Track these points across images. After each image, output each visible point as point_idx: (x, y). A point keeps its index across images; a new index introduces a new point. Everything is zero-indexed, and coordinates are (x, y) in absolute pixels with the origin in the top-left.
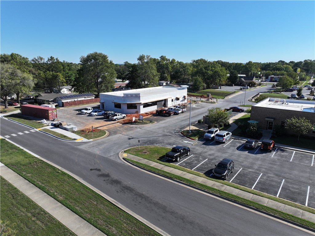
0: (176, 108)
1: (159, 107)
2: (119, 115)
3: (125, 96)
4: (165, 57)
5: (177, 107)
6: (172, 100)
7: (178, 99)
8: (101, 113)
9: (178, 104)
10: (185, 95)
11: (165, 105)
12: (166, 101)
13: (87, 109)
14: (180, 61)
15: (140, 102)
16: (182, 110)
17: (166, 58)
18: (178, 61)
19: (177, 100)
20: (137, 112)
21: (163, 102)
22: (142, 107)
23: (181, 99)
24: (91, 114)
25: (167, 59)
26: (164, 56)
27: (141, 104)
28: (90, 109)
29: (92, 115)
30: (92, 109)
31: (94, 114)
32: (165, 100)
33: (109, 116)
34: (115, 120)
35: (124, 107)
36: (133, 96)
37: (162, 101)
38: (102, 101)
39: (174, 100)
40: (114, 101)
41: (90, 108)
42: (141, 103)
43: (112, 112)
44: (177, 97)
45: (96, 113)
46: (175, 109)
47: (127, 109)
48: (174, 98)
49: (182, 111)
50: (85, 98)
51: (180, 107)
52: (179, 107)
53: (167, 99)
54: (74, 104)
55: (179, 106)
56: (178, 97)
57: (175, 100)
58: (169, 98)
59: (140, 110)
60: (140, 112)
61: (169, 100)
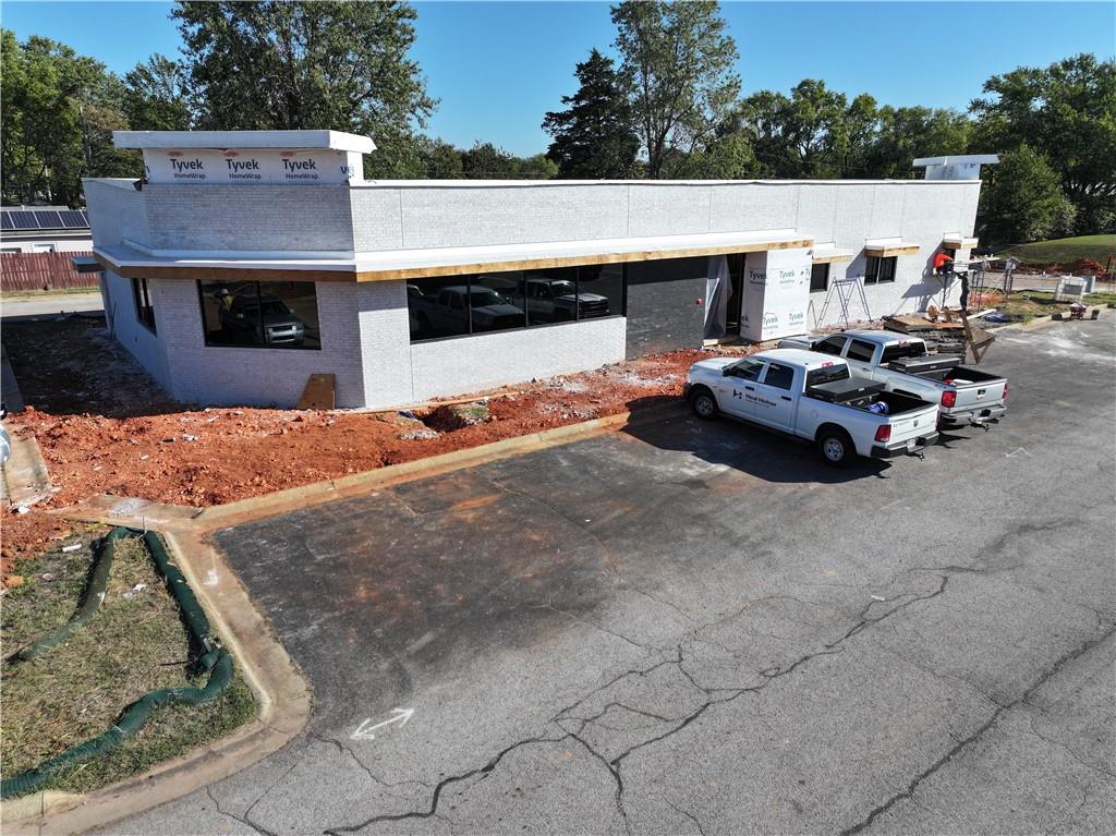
0: (855, 368)
1: (656, 335)
3: (169, 174)
4: (821, 84)
5: (862, 349)
6: (820, 277)
7: (878, 267)
9: (877, 316)
10: (951, 238)
12: (741, 271)
16: (949, 400)
17: (826, 90)
18: (887, 107)
19: (870, 279)
20: (327, 391)
21: (710, 286)
23: (911, 271)
25: (828, 96)
26: (817, 80)
39: (837, 272)
42: (349, 274)
44: (874, 244)
46: (843, 373)
47: (208, 344)
48: (841, 254)
49: (944, 423)
51: (916, 350)
52: (893, 356)
53: (761, 256)
55: (894, 340)
56: (884, 242)
57: (852, 273)
58: (784, 245)
59: (360, 360)
60: (362, 392)
61: (775, 265)
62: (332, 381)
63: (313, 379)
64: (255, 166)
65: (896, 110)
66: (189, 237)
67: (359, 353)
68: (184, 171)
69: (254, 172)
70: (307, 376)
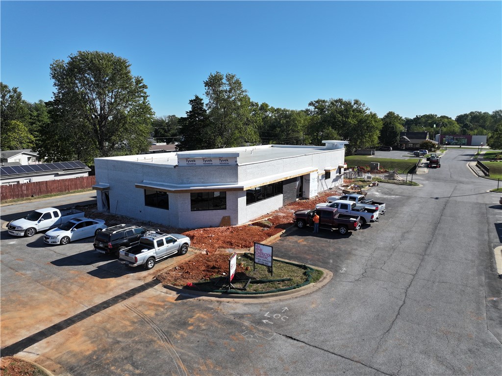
1: (288, 198)
2: (160, 244)
3: (184, 163)
7: (327, 175)
8: (89, 230)
9: (328, 188)
10: (340, 164)
11: (302, 193)
12: (304, 179)
13: (34, 216)
14: (278, 108)
15: (239, 184)
18: (272, 107)
19: (326, 178)
20: (227, 221)
21: (298, 183)
22: (242, 200)
23: (334, 174)
24: (47, 237)
25: (252, 103)
27: (240, 193)
28: (48, 216)
29: (50, 241)
30: (56, 214)
31: (60, 238)
32: (302, 177)
33: (116, 248)
34: (143, 267)
35: (181, 206)
36: (211, 165)
37: (294, 180)
38: (103, 184)
40: (142, 182)
41: (51, 211)
42: (241, 189)
43: (133, 228)
44: (326, 168)
45: (69, 234)
46: (355, 205)
47: (193, 209)
48: (321, 172)
50: (57, 175)
53: (308, 175)
54: (13, 196)
55: (359, 196)
56: (328, 168)
57: (323, 177)
58: (313, 171)
59: (238, 211)
60: (237, 220)
61: (312, 177)
62: (229, 217)
63: (224, 218)
64: (211, 161)
65: (276, 109)
66: (190, 181)
67: (237, 209)
68: (190, 163)
69: (211, 162)
70: (222, 217)
